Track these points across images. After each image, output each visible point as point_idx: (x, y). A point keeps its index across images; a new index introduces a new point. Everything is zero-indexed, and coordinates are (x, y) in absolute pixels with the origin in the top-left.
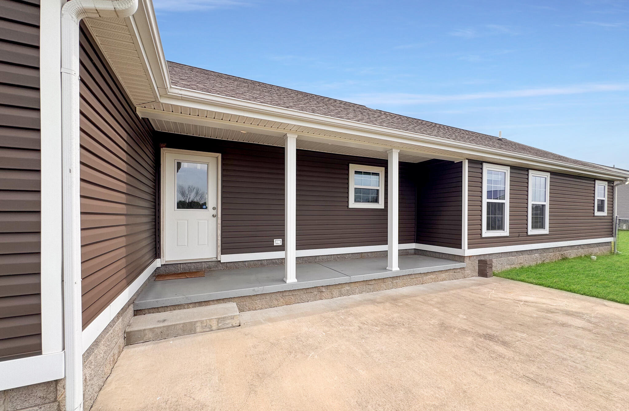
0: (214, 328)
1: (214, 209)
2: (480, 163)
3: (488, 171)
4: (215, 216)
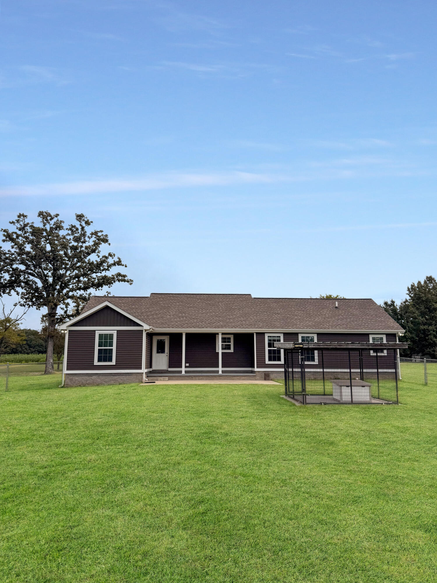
0: (162, 380)
1: (167, 353)
2: (263, 334)
3: (268, 337)
4: (167, 356)
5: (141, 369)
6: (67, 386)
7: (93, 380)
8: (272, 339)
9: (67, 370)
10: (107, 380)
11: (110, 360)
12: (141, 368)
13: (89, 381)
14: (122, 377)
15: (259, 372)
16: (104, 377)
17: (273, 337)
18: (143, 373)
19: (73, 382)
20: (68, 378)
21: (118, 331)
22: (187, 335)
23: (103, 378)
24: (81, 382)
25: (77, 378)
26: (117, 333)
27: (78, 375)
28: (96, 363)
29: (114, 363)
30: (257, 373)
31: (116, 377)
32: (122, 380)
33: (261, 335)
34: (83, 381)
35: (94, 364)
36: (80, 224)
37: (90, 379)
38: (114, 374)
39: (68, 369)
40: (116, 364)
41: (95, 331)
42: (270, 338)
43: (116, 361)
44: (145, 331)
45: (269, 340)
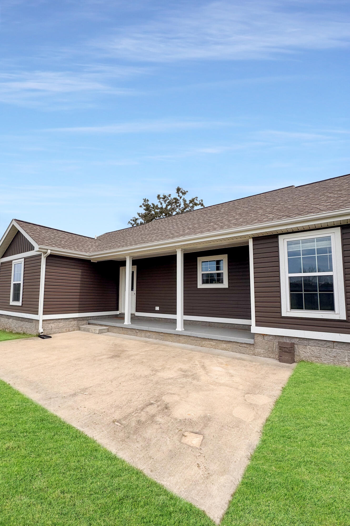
1: (135, 291)
2: (275, 237)
3: (289, 243)
5: (38, 314)
7: (10, 324)
8: (301, 248)
15: (264, 335)
17: (304, 241)
18: (39, 321)
21: (25, 259)
23: (15, 322)
26: (24, 262)
28: (11, 302)
30: (259, 339)
32: (26, 328)
33: (269, 241)
38: (21, 319)
40: (22, 304)
41: (11, 261)
42: (294, 248)
43: (22, 301)
45: (290, 254)
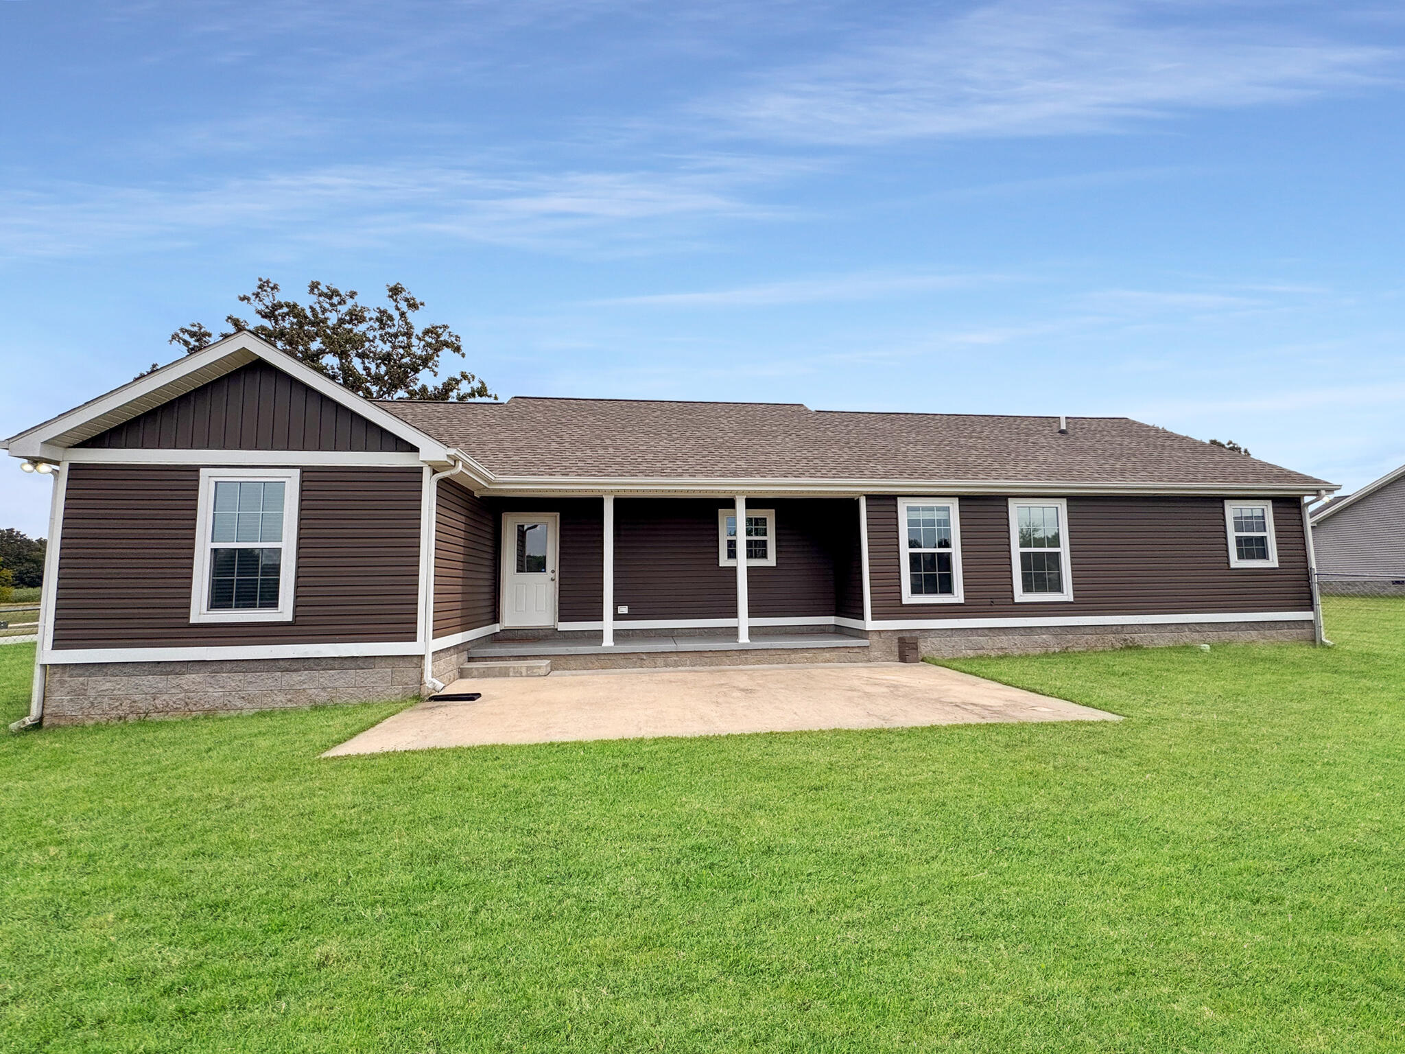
0: (523, 674)
1: (553, 572)
2: (892, 498)
3: (909, 509)
4: (553, 580)
5: (415, 640)
6: (56, 721)
7: (186, 691)
8: (922, 516)
9: (55, 647)
10: (251, 690)
11: (271, 600)
12: (411, 636)
13: (165, 697)
14: (324, 677)
15: (879, 632)
16: (241, 676)
17: (925, 509)
18: (422, 657)
19: (86, 704)
20: (62, 683)
21: (307, 473)
22: (621, 504)
23: (231, 681)
24: (127, 703)
25: (105, 684)
26: (302, 481)
27: (111, 670)
28: (200, 611)
29: (284, 611)
30: (875, 637)
31: (296, 677)
32: (324, 689)
33: (885, 503)
34: (136, 698)
35: (188, 618)
36: (397, 306)
37: (171, 690)
38: (287, 665)
39: (60, 642)
40: (295, 616)
41: (195, 469)
42: (914, 516)
43: (296, 606)
44: (435, 472)
45: (910, 522)
